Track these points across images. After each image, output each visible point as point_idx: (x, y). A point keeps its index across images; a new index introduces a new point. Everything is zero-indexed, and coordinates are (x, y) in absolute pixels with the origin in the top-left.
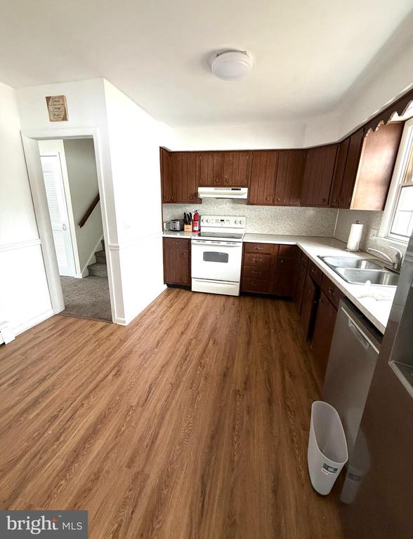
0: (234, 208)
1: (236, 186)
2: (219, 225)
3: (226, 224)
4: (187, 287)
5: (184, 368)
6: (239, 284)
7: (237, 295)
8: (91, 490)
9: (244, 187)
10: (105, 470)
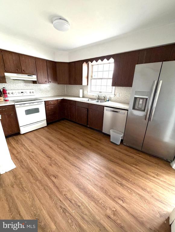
0: (26, 86)
1: (30, 74)
2: (22, 94)
3: (25, 94)
4: (18, 133)
5: (71, 153)
6: (46, 120)
7: (46, 125)
8: (106, 190)
9: (34, 75)
10: (101, 185)
